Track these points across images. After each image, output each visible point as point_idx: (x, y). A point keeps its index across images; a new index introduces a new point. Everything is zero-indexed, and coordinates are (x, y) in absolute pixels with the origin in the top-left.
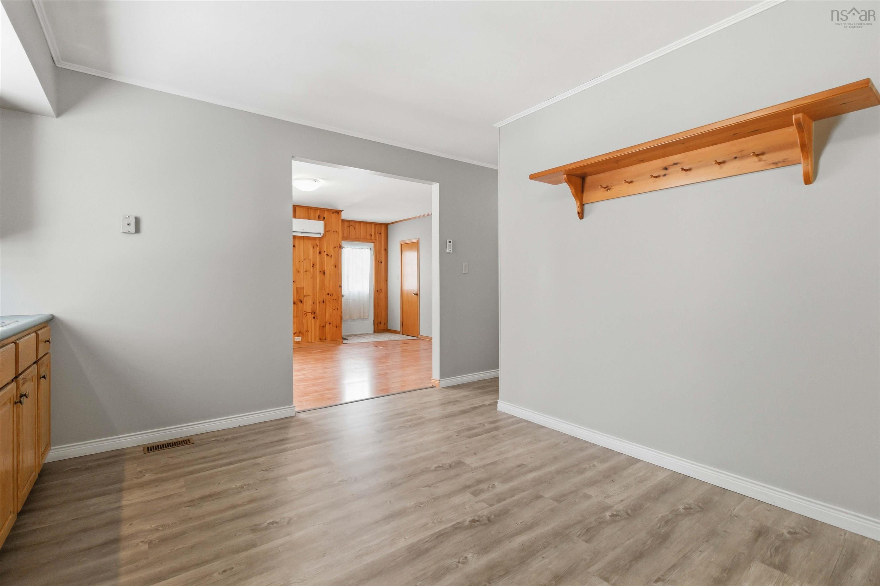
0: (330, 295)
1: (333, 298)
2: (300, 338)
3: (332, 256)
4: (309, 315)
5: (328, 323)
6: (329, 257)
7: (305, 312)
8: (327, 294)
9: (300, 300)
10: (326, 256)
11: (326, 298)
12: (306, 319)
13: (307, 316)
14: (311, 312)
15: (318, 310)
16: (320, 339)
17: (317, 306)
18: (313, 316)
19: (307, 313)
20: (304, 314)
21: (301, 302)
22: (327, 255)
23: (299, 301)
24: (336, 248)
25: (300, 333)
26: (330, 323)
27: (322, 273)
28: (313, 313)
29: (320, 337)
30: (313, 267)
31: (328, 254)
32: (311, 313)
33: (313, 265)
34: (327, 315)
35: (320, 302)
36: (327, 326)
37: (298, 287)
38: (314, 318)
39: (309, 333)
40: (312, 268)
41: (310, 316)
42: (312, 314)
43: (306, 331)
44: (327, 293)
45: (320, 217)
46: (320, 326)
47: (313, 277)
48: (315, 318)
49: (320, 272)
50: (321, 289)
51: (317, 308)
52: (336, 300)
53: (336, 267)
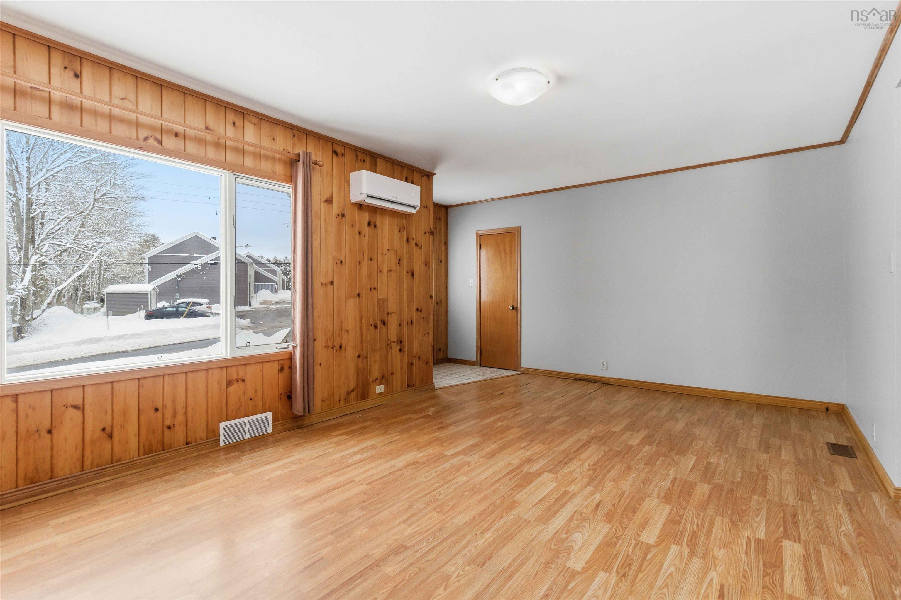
0: (419, 311)
1: (423, 317)
2: (383, 386)
3: (421, 246)
4: (394, 345)
5: (417, 358)
6: (418, 249)
7: (389, 342)
9: (382, 321)
10: (414, 247)
11: (415, 315)
12: (390, 353)
13: (391, 347)
14: (396, 340)
15: (405, 335)
16: (408, 386)
17: (403, 329)
18: (398, 347)
19: (392, 343)
20: (388, 345)
21: (384, 323)
22: (416, 244)
24: (427, 233)
25: (383, 378)
26: (419, 358)
27: (410, 273)
28: (399, 343)
29: (407, 383)
30: (399, 263)
31: (418, 243)
33: (400, 260)
34: (416, 344)
35: (407, 324)
36: (416, 362)
37: (381, 299)
38: (400, 350)
39: (395, 376)
40: (398, 265)
41: (396, 348)
42: (397, 344)
43: (390, 373)
44: (415, 308)
45: (407, 179)
46: (408, 364)
47: (400, 282)
48: (402, 351)
49: (408, 272)
50: (409, 302)
51: (404, 333)
52: (426, 318)
53: (426, 265)
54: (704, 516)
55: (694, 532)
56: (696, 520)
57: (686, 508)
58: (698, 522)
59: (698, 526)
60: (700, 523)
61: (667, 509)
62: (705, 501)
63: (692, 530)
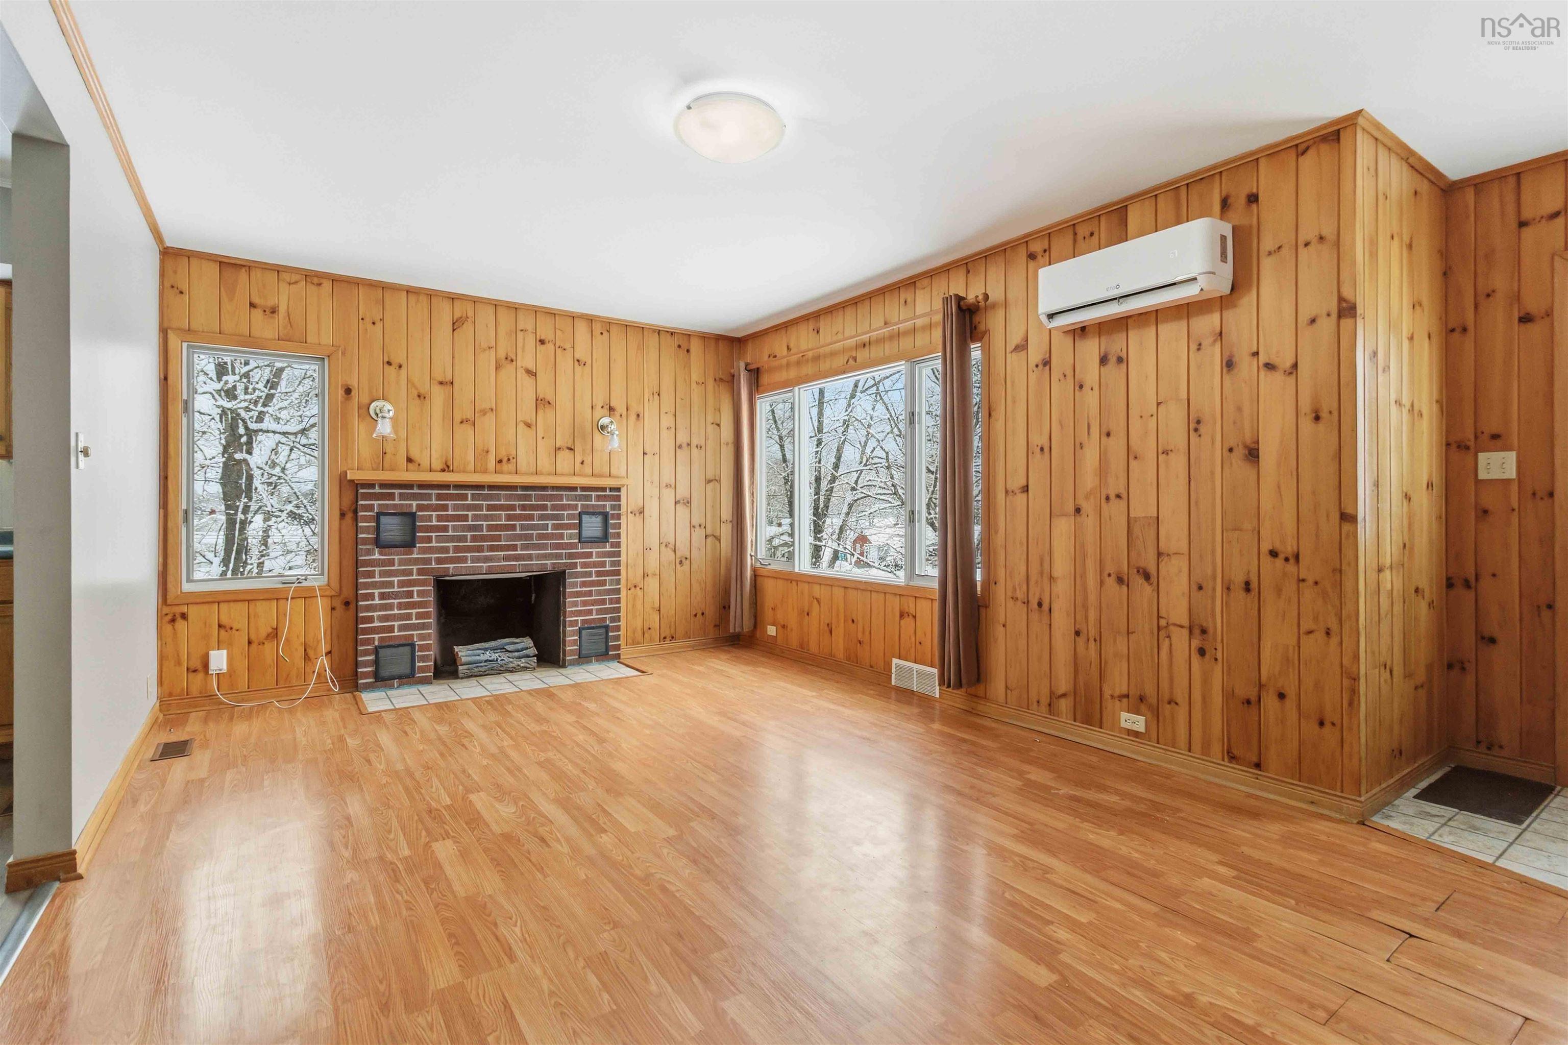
0: (1282, 556)
1: (1299, 576)
2: (1141, 719)
3: (1295, 366)
4: (1180, 636)
5: (1275, 693)
6: (1278, 377)
7: (1163, 623)
8: (1267, 552)
9: (1141, 571)
10: (1261, 375)
11: (1263, 568)
12: (1168, 649)
13: (1169, 637)
14: (1185, 624)
15: (1222, 618)
17: (1214, 600)
18: (1196, 643)
19: (1172, 628)
20: (1161, 629)
21: (1147, 576)
22: (1270, 366)
23: (1138, 571)
24: (1320, 319)
25: (1141, 701)
26: (1282, 695)
27: (1242, 452)
28: (1197, 633)
29: (1228, 747)
30: (1196, 430)
32: (1185, 632)
33: (1198, 422)
34: (1270, 654)
35: (1229, 587)
36: (1270, 702)
38: (1202, 652)
39: (1182, 710)
40: (1192, 436)
41: (1184, 641)
42: (1189, 633)
43: (1167, 698)
44: (1266, 546)
45: (1229, 201)
46: (1229, 695)
47: (1198, 476)
48: (1207, 656)
49: (1232, 449)
51: (1214, 609)
52: (1316, 583)
53: (1318, 418)
54: (400, 913)
55: (397, 881)
56: (406, 897)
57: (435, 908)
58: (402, 897)
59: (397, 893)
60: (398, 897)
61: (460, 891)
62: (417, 941)
63: (402, 882)
